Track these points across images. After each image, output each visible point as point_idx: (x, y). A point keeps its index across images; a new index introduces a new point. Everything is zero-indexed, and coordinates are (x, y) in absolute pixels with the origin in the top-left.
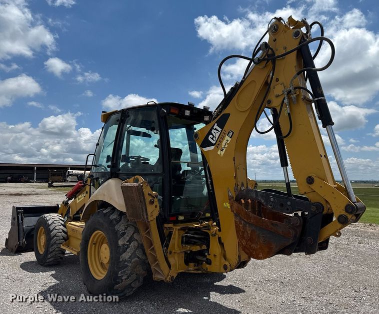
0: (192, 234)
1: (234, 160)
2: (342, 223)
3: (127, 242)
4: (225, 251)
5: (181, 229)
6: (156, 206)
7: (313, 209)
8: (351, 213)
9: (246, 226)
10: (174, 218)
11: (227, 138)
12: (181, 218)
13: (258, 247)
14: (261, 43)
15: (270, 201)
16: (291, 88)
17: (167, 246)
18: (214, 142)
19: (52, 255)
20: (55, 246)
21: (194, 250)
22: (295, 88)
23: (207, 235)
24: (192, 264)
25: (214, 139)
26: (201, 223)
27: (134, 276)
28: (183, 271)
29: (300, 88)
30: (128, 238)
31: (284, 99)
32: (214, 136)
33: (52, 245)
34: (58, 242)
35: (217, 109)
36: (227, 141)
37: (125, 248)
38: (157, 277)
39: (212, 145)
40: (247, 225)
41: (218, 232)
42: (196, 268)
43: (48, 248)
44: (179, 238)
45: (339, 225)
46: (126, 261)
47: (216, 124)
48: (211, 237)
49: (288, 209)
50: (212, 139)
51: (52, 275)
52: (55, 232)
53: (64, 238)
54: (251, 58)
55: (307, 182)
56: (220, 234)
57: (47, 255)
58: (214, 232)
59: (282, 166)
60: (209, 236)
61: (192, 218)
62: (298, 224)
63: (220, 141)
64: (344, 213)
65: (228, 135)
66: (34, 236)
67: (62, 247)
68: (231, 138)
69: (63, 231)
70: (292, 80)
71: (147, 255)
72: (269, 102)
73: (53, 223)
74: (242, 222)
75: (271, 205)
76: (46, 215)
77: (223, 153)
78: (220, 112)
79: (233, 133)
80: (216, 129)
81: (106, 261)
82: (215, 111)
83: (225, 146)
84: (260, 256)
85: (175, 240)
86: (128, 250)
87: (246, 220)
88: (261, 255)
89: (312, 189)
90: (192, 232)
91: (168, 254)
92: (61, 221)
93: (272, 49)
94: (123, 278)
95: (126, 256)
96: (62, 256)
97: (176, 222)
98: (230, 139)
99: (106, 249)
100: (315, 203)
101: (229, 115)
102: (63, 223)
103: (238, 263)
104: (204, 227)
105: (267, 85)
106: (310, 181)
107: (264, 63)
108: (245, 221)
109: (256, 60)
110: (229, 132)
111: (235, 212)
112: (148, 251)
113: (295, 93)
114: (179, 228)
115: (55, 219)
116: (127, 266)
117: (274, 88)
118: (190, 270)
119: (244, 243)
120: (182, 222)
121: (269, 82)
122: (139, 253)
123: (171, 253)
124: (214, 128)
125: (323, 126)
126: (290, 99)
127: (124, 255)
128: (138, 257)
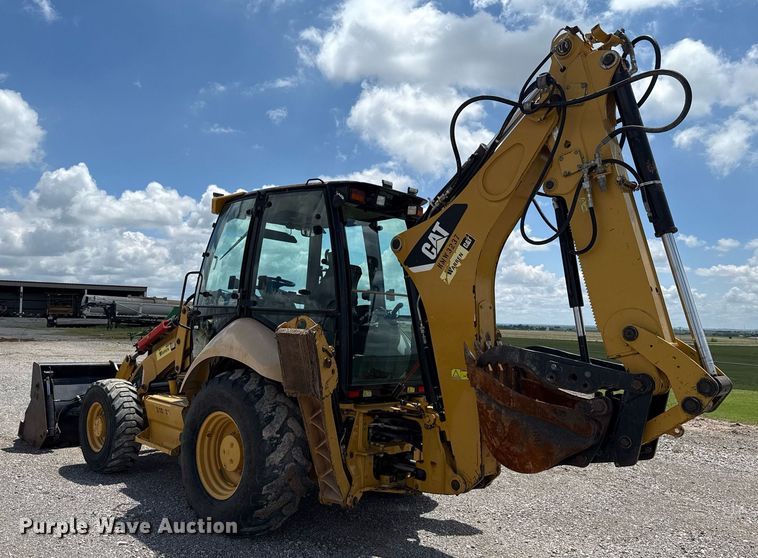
0: (386, 424)
1: (474, 292)
2: (689, 412)
3: (277, 433)
4: (453, 457)
5: (369, 414)
6: (333, 372)
7: (637, 386)
8: (708, 395)
9: (501, 413)
10: (357, 394)
11: (460, 249)
12: (368, 394)
13: (524, 450)
14: (537, 75)
15: (550, 370)
16: (597, 162)
17: (346, 443)
18: (433, 257)
19: (117, 454)
20: (123, 439)
21: (390, 453)
22: (604, 162)
23: (416, 426)
24: (386, 478)
25: (433, 250)
26: (405, 404)
27: (288, 496)
28: (373, 489)
29: (613, 161)
30: (277, 427)
31: (582, 181)
32: (432, 246)
33: (118, 437)
34: (128, 431)
35: (439, 195)
36: (461, 255)
37: (274, 445)
38: (326, 497)
39: (429, 261)
40: (503, 412)
41: (438, 422)
42: (393, 484)
43: (111, 441)
44: (364, 429)
45: (684, 415)
46: (275, 467)
47: (438, 223)
48: (423, 430)
49: (585, 386)
50: (430, 250)
51: (123, 490)
52: (123, 412)
53: (138, 425)
54: (517, 101)
55: (624, 336)
56: (443, 426)
57: (109, 455)
58: (432, 421)
59: (572, 305)
60: (420, 428)
61: (387, 394)
62: (604, 413)
63: (446, 256)
64: (694, 394)
65: (462, 245)
66: (81, 420)
67: (138, 440)
68: (468, 249)
69: (137, 412)
70: (599, 147)
71: (314, 457)
72: (550, 185)
73: (119, 395)
74: (493, 406)
75: (551, 377)
76: (105, 382)
77: (450, 278)
78: (447, 201)
79: (473, 241)
80: (437, 233)
81: (231, 467)
82: (436, 199)
83: (455, 264)
84: (527, 467)
85: (359, 432)
86: (280, 447)
87: (500, 402)
88: (530, 465)
89: (633, 349)
90: (386, 420)
91: (348, 457)
92: (132, 394)
93: (559, 87)
94: (270, 497)
95: (276, 458)
96: (133, 456)
97: (359, 401)
98: (465, 253)
99: (232, 445)
100: (639, 375)
101: (465, 206)
102: (135, 396)
103: (480, 479)
104: (410, 411)
105: (547, 153)
106: (630, 334)
107: (542, 113)
108: (499, 405)
109: (527, 107)
110: (465, 239)
111: (478, 387)
112: (315, 451)
113: (605, 171)
114: (365, 411)
115: (122, 390)
116: (276, 477)
117: (561, 158)
118: (384, 488)
119: (496, 442)
120: (368, 401)
121: (551, 148)
122: (297, 454)
123: (352, 455)
124: (434, 230)
125: (657, 235)
126: (593, 181)
127: (272, 456)
128: (296, 461)
